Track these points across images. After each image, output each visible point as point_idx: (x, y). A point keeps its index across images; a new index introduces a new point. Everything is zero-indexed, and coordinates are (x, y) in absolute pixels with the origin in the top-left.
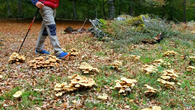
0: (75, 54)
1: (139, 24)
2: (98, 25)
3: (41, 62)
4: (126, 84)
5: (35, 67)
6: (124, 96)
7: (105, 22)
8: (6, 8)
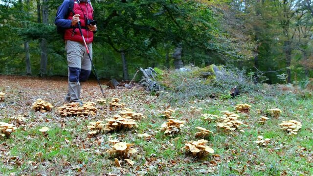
0: (117, 104)
1: (208, 76)
2: (151, 76)
3: (72, 108)
4: (174, 124)
5: (65, 114)
6: (170, 137)
7: (162, 73)
8: (24, 62)
